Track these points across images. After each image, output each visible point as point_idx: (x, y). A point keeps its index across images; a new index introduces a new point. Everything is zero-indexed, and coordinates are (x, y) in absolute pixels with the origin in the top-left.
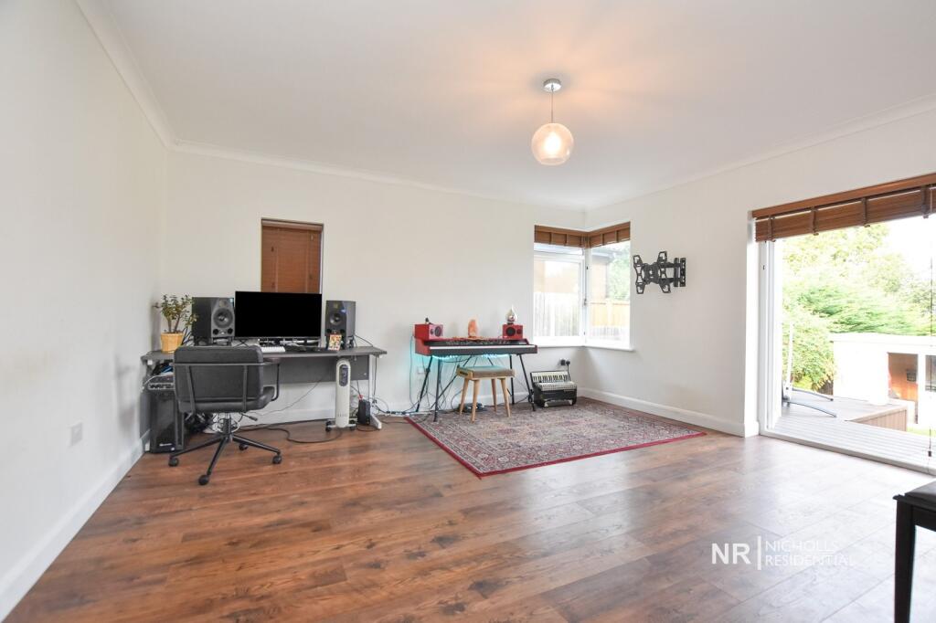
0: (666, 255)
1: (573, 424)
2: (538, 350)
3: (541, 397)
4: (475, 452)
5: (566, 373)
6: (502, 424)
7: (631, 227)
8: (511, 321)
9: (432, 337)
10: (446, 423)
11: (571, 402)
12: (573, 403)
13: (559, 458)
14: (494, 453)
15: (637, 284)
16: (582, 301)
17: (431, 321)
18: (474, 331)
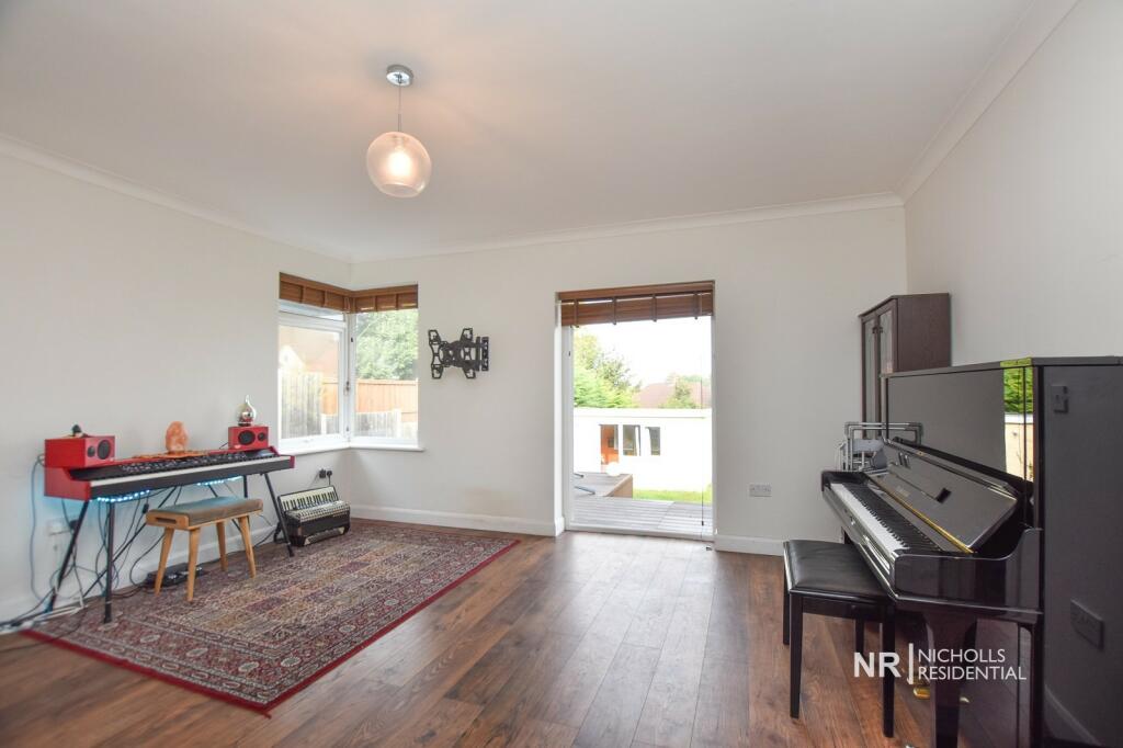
0: (471, 333)
1: (363, 564)
2: (296, 461)
3: (299, 532)
4: (229, 664)
5: (331, 490)
6: (248, 593)
7: (419, 290)
8: (245, 421)
9: (90, 461)
10: (135, 619)
11: (342, 530)
12: (346, 531)
13: (376, 630)
14: (265, 654)
15: (433, 367)
16: (343, 385)
17: (85, 430)
18: (180, 442)
